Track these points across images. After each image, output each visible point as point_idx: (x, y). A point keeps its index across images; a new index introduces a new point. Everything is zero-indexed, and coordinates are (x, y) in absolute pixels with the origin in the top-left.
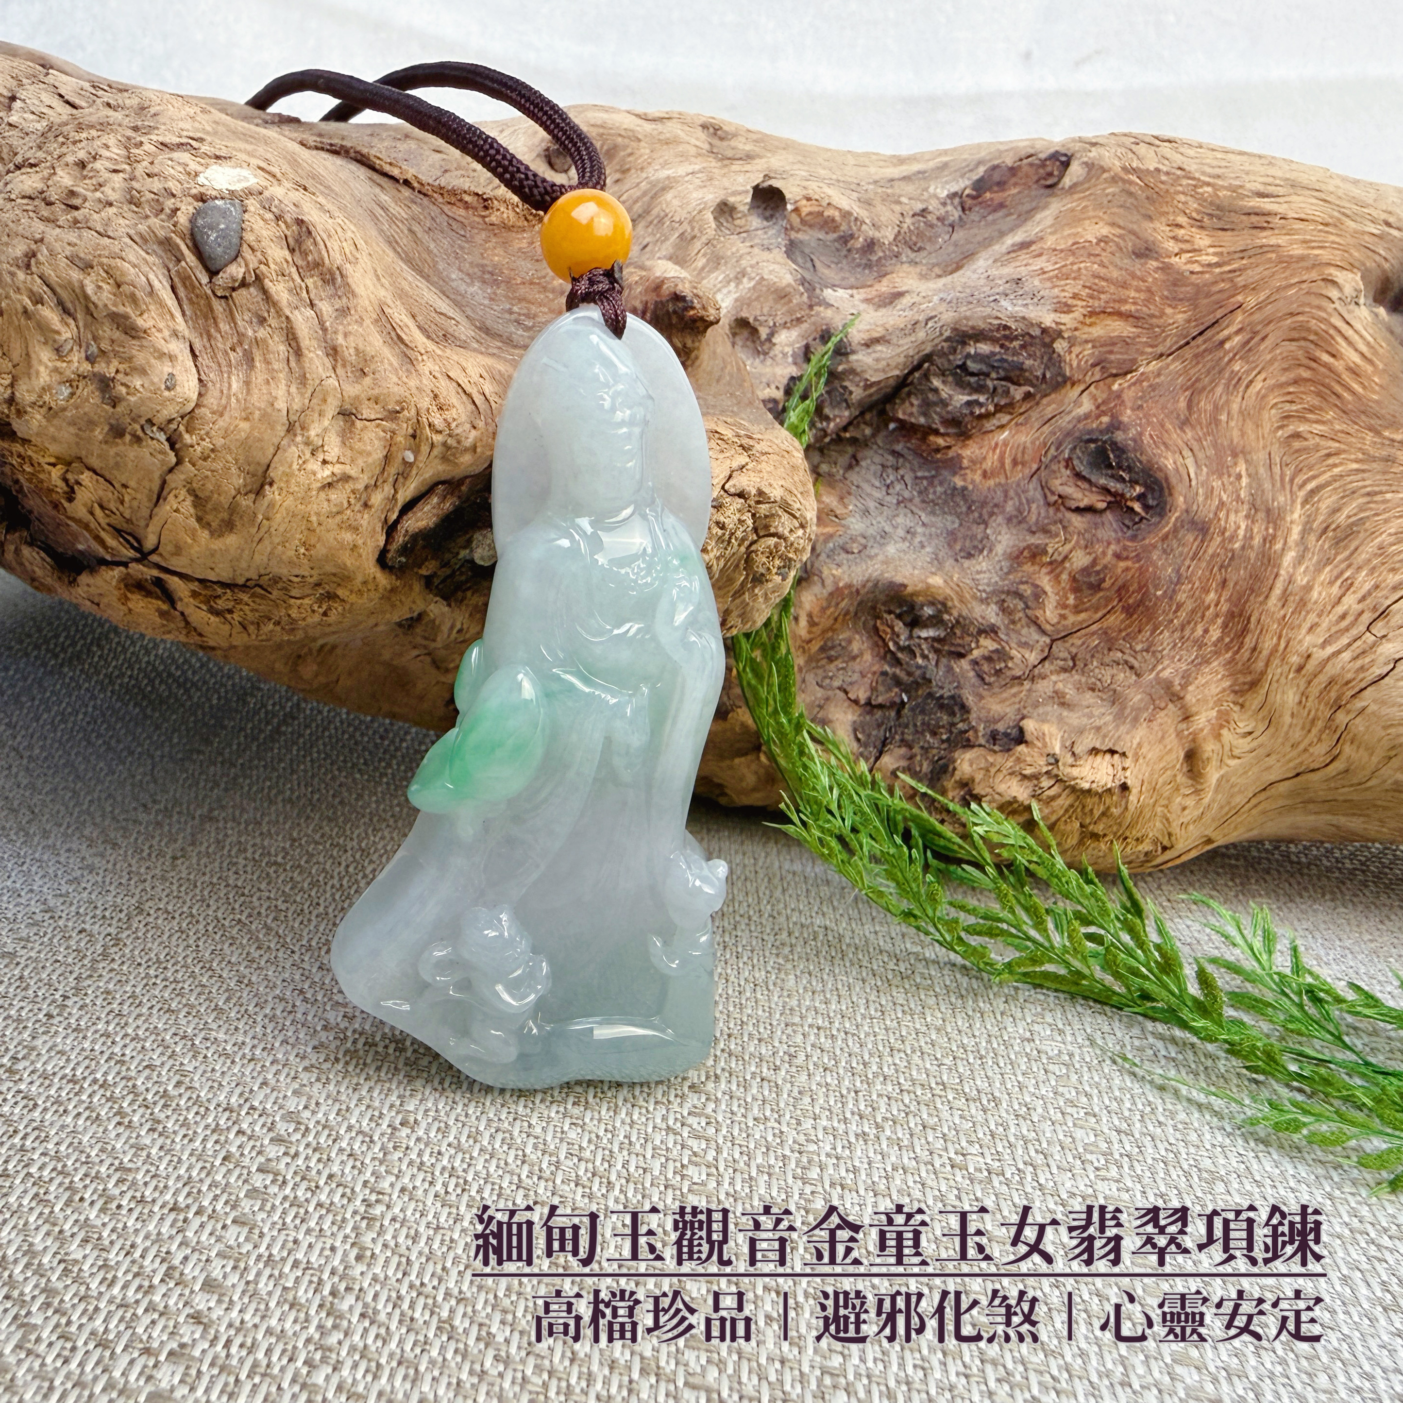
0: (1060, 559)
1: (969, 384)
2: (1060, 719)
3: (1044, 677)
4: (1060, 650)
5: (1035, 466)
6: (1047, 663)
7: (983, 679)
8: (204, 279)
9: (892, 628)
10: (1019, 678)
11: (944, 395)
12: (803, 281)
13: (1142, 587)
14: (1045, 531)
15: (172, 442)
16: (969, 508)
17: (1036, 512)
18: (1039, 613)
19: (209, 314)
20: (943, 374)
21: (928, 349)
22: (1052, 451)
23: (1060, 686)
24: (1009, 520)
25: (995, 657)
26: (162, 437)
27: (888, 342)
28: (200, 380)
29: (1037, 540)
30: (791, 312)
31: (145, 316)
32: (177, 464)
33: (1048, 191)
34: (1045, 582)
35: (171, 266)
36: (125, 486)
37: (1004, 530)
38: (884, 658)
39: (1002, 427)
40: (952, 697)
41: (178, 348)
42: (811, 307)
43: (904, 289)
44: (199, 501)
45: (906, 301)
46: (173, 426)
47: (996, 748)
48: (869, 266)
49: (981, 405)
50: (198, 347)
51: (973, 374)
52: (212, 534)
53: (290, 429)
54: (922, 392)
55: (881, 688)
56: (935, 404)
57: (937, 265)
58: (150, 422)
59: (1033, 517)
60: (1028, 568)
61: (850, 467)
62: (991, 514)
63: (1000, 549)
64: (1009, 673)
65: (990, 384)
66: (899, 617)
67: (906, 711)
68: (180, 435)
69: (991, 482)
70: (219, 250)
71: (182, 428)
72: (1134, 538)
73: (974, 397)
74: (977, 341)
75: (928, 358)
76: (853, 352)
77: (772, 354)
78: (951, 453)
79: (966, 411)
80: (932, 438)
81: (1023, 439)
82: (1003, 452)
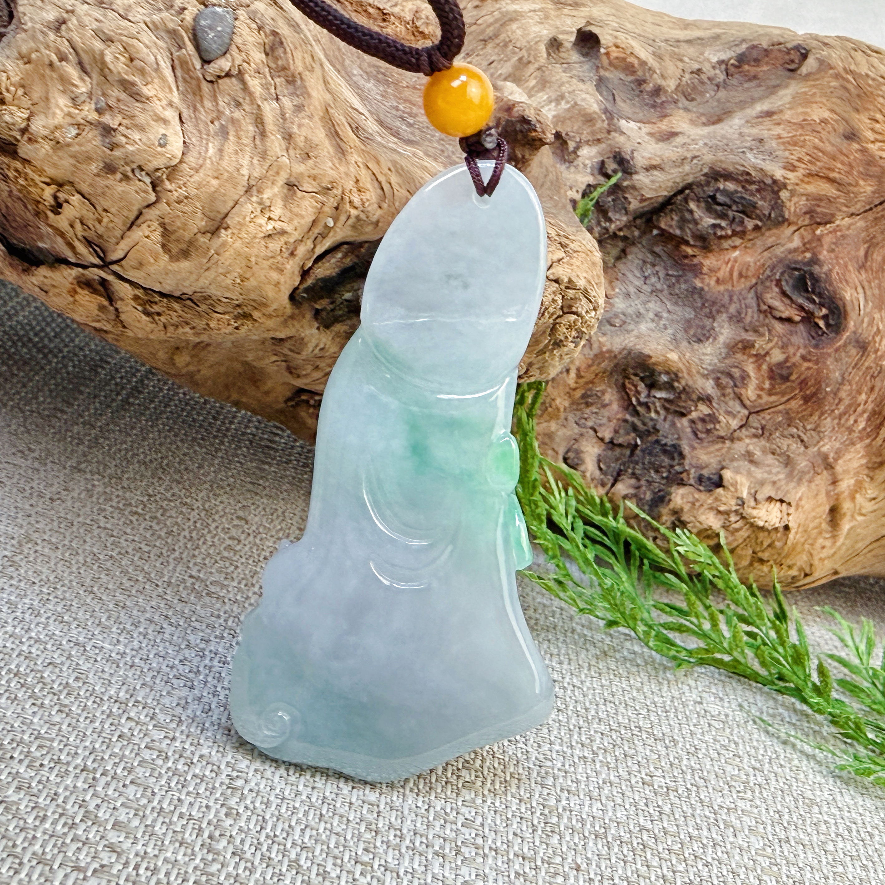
0: (763, 353)
1: (716, 211)
2: (749, 473)
3: (740, 439)
4: (755, 421)
5: (754, 281)
6: (744, 430)
7: (696, 435)
8: (198, 65)
9: (636, 386)
10: (722, 437)
11: (696, 216)
12: (606, 111)
13: (818, 382)
14: (756, 331)
15: (154, 186)
16: (703, 304)
17: (751, 316)
18: (743, 391)
19: (197, 92)
20: (698, 200)
21: (690, 179)
22: (768, 272)
23: (751, 448)
24: (730, 318)
25: (707, 419)
26: (148, 180)
27: (662, 169)
28: (184, 142)
29: (749, 336)
30: (593, 133)
31: (149, 86)
32: (155, 203)
33: (789, 73)
34: (750, 368)
35: (173, 51)
36: (105, 210)
37: (726, 325)
38: (626, 409)
39: (735, 247)
40: (674, 446)
41: (171, 115)
42: (609, 132)
43: (678, 130)
44: (166, 232)
45: (679, 140)
46: (158, 174)
47: (701, 488)
48: (654, 106)
49: (722, 228)
50: (185, 115)
51: (719, 204)
52: (171, 257)
53: (248, 190)
54: (681, 211)
55: (622, 431)
56: (689, 222)
57: (703, 114)
58: (141, 168)
59: (748, 319)
60: (739, 356)
61: (618, 258)
62: (719, 312)
63: (722, 339)
64: (716, 433)
65: (730, 213)
66: (642, 379)
67: (638, 452)
68: (162, 181)
69: (721, 288)
70: (214, 46)
71: (164, 177)
72: (816, 346)
73: (718, 221)
74: (725, 180)
75: (689, 186)
76: (636, 173)
77: (575, 163)
78: (695, 261)
79: (711, 231)
80: (684, 247)
81: (749, 259)
82: (733, 267)
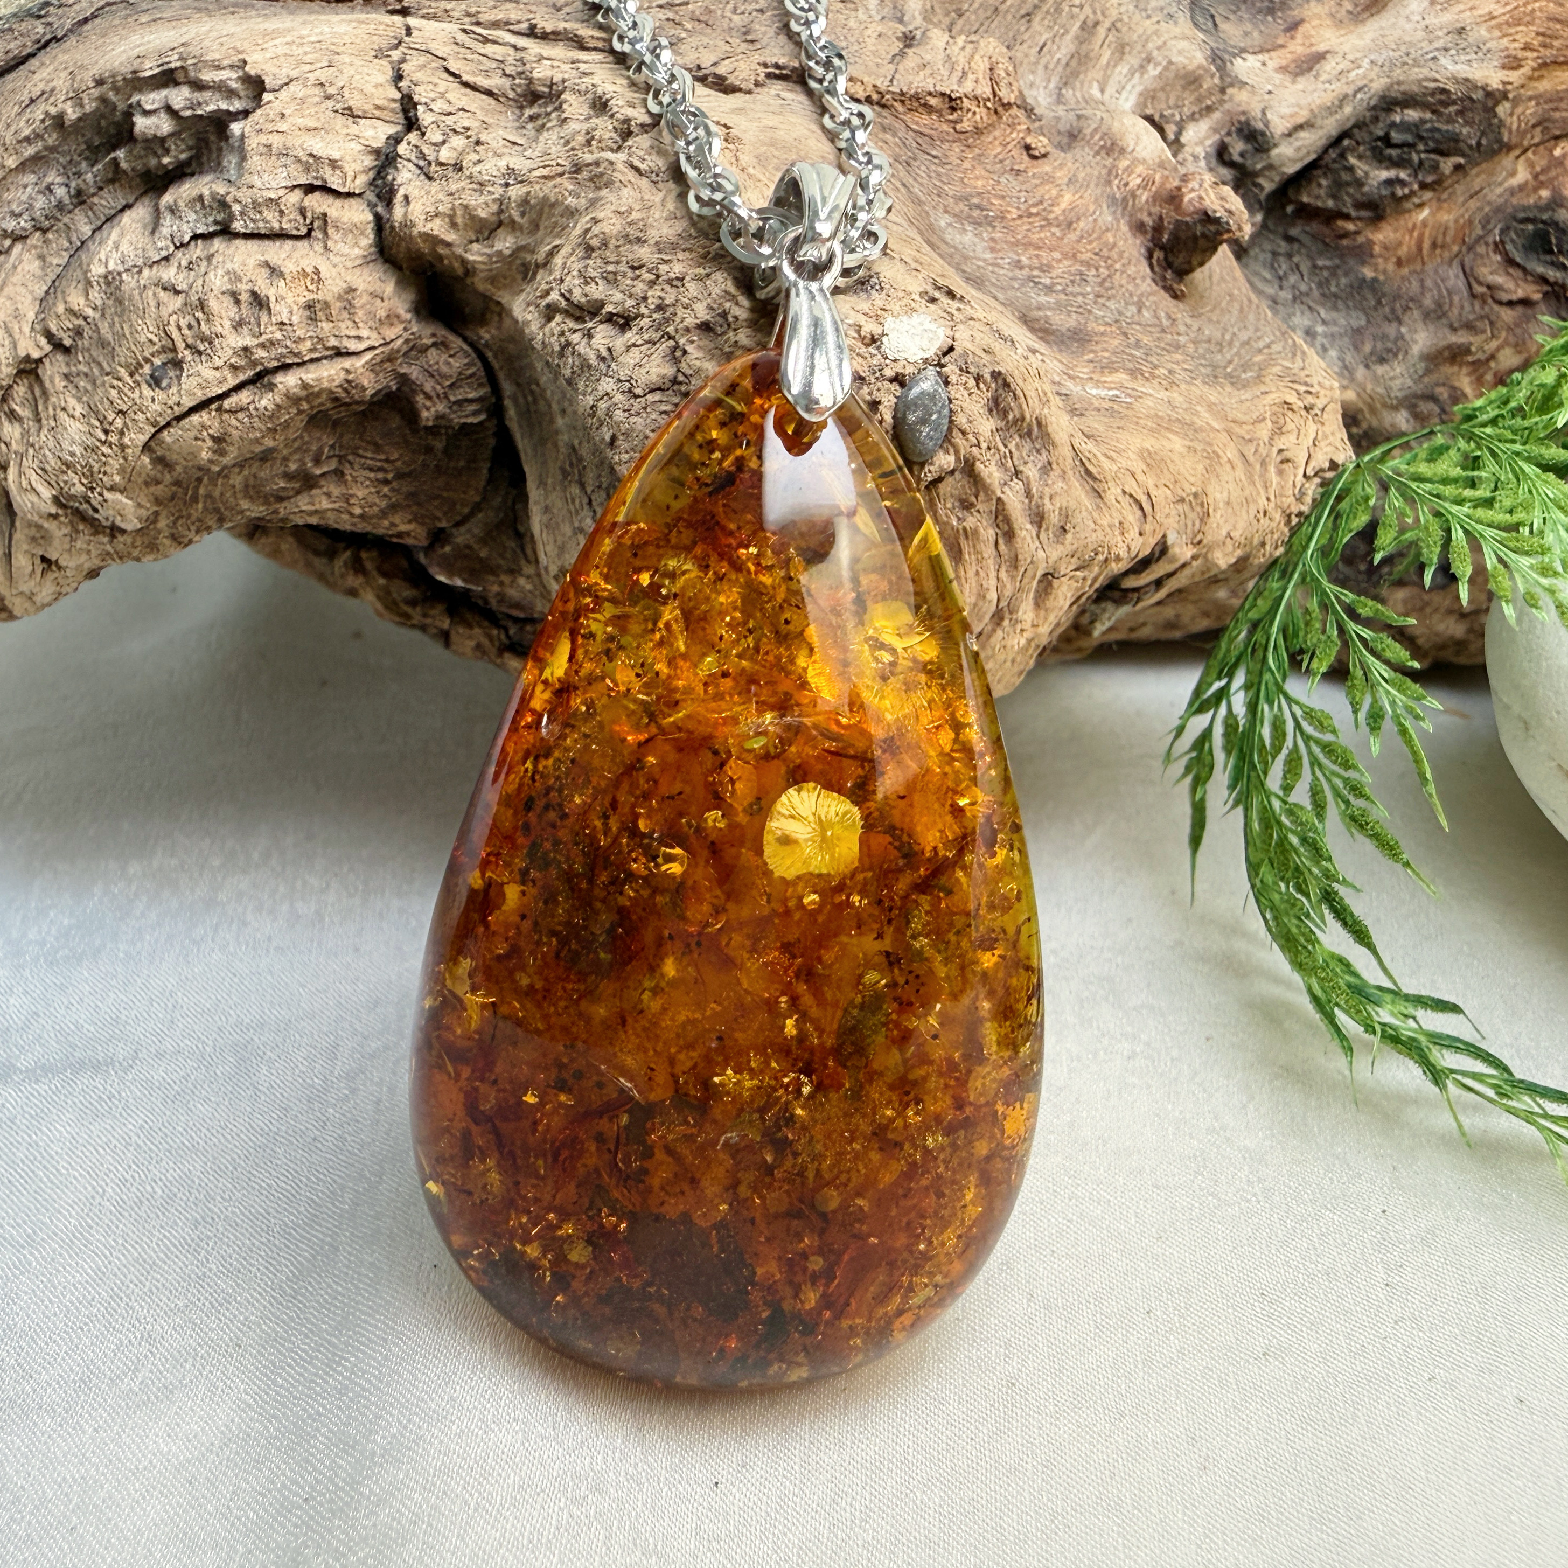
0: (1484, 357)
1: (1390, 159)
5: (1455, 248)
11: (1360, 173)
12: (1212, 56)
14: (1470, 328)
16: (1379, 302)
17: (1459, 305)
20: (1360, 149)
21: (1350, 124)
22: (1479, 232)
24: (1427, 315)
27: (1312, 126)
29: (1461, 338)
30: (1200, 100)
37: (1420, 327)
39: (1421, 206)
42: (1223, 91)
43: (1322, 48)
45: (1329, 67)
49: (1403, 183)
51: (1396, 146)
53: (996, 613)
54: (1335, 172)
56: (1348, 184)
59: (1455, 312)
60: (1447, 369)
62: (1406, 309)
63: (1416, 350)
65: (1415, 157)
69: (1406, 271)
73: (1395, 173)
74: (1404, 108)
75: (1347, 132)
76: (1275, 145)
78: (1361, 239)
79: (1384, 192)
80: (1340, 223)
81: (1446, 217)
82: (1421, 236)
